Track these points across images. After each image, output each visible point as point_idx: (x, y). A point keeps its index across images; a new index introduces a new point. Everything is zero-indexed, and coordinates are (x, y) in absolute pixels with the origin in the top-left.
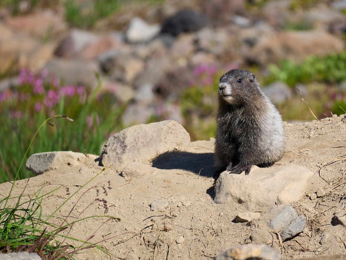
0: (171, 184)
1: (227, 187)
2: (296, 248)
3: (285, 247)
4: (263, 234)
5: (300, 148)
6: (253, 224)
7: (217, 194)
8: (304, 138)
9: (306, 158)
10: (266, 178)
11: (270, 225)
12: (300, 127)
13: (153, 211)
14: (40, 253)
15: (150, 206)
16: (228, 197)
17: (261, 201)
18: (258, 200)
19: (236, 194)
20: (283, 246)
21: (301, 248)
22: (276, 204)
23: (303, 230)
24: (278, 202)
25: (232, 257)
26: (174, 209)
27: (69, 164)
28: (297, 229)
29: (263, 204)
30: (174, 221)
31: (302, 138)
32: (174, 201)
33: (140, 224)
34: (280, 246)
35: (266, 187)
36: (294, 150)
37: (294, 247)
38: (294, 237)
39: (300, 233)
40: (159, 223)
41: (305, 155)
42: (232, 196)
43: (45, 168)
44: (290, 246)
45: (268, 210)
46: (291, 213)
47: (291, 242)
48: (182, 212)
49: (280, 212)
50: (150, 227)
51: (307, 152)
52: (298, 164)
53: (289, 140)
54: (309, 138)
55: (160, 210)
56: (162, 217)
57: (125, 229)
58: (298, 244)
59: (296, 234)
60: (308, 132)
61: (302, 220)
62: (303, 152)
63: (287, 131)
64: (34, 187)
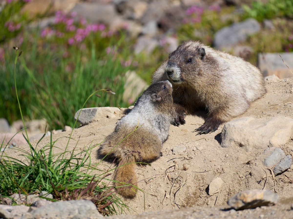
0: (187, 132)
1: (230, 134)
2: (285, 180)
3: (277, 181)
4: (260, 171)
5: (284, 102)
6: (252, 163)
7: (223, 140)
8: (287, 93)
9: (290, 110)
10: (260, 127)
11: (265, 164)
12: (283, 84)
13: (175, 154)
14: (91, 193)
15: (172, 150)
16: (232, 142)
17: (256, 145)
18: (254, 144)
19: (238, 140)
20: (276, 180)
21: (289, 181)
22: (269, 147)
23: (290, 167)
24: (270, 145)
25: (241, 200)
26: (190, 153)
27: (108, 117)
28: (286, 166)
29: (259, 147)
30: (191, 162)
31: (285, 93)
32: (190, 146)
33: (165, 165)
34: (273, 179)
35: (260, 134)
36: (280, 103)
37: (284, 180)
38: (283, 172)
39: (288, 169)
40: (180, 164)
41: (288, 107)
42: (234, 141)
43: (89, 120)
44: (281, 179)
45: (263, 152)
46: (280, 154)
47: (282, 176)
48: (196, 155)
49: (272, 153)
50: (173, 167)
51: (290, 105)
52: (284, 115)
53: (275, 94)
54: (290, 93)
55: (180, 154)
56: (182, 159)
57: (153, 169)
58: (287, 177)
59: (285, 170)
60: (289, 88)
61: (289, 159)
62: (287, 105)
63: (273, 86)
64: (82, 137)
